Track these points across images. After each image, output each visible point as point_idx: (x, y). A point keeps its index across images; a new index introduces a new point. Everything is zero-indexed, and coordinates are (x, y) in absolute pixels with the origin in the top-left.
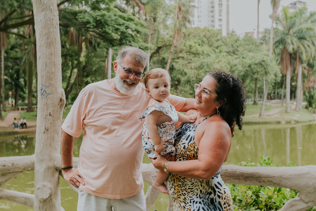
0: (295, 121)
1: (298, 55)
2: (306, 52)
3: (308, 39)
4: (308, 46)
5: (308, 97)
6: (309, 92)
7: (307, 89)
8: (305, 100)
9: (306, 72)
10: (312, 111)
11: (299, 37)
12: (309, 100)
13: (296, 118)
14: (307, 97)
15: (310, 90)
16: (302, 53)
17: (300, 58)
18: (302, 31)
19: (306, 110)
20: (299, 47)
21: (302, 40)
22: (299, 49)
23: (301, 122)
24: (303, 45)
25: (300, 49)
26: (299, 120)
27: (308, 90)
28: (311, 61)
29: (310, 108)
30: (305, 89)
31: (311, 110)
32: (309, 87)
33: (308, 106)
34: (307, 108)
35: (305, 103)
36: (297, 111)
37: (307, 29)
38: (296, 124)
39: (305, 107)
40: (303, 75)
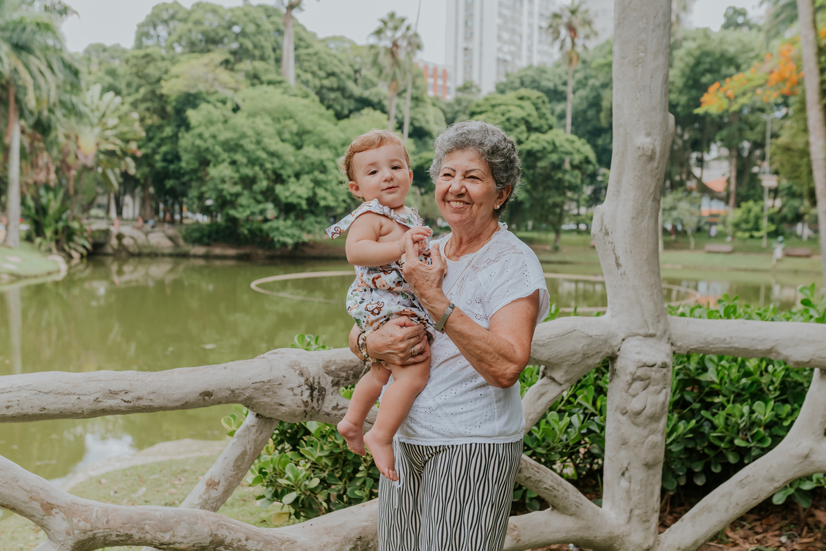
0: (12, 274)
1: (12, 91)
2: (37, 87)
3: (38, 53)
4: (41, 72)
5: (33, 211)
6: (36, 199)
7: (28, 189)
8: (24, 217)
9: (27, 142)
10: (43, 248)
11: (15, 41)
12: (37, 218)
13: (12, 268)
14: (29, 208)
15: (37, 191)
16: (25, 88)
17: (18, 101)
18: (24, 29)
19: (26, 245)
20: (15, 71)
21: (24, 54)
22: (16, 76)
23: (26, 277)
24: (27, 67)
25: (20, 78)
26: (22, 272)
27: (32, 190)
28: (45, 113)
29: (38, 240)
30: (25, 189)
31: (40, 245)
32: (35, 183)
33: (34, 235)
34: (29, 239)
35: (25, 227)
36: (10, 247)
37: (38, 24)
38: (12, 282)
39: (24, 235)
40: (22, 150)
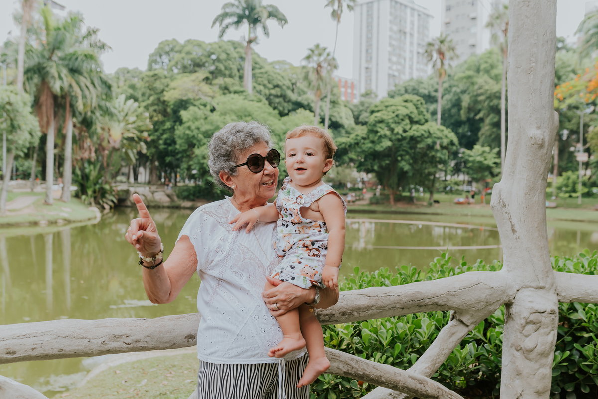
0: (65, 220)
1: (68, 99)
2: (84, 97)
3: (85, 74)
4: (87, 87)
5: (80, 178)
6: (82, 169)
7: (77, 163)
8: (74, 181)
9: (77, 132)
10: (86, 202)
11: (70, 67)
12: (82, 182)
13: (66, 215)
14: (77, 176)
15: (83, 165)
16: (76, 97)
17: (72, 106)
18: (77, 59)
19: (75, 200)
20: (70, 86)
21: (76, 75)
22: (71, 90)
23: (74, 222)
24: (78, 83)
25: (73, 91)
26: (72, 218)
27: (80, 164)
28: (89, 114)
29: (84, 197)
30: (75, 163)
31: (85, 200)
32: (82, 159)
33: (80, 194)
34: (77, 196)
35: (74, 188)
36: (64, 202)
37: (86, 56)
38: (65, 225)
39: (74, 194)
40: (74, 137)
